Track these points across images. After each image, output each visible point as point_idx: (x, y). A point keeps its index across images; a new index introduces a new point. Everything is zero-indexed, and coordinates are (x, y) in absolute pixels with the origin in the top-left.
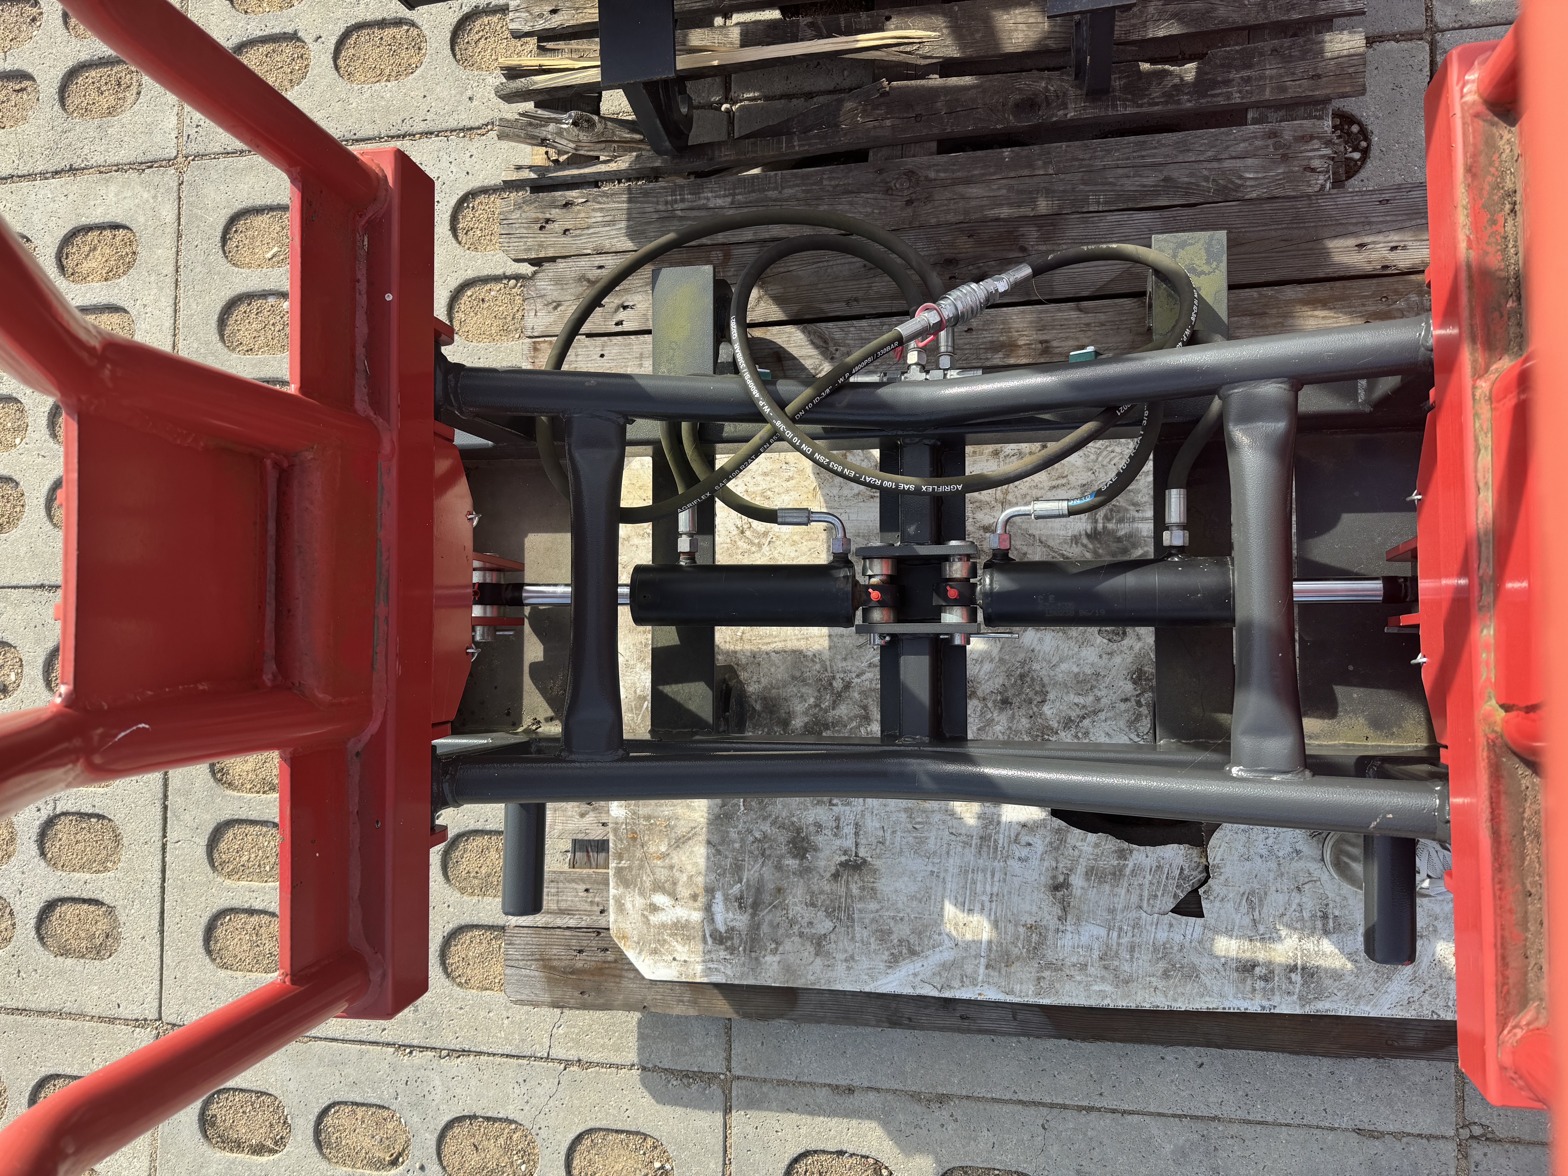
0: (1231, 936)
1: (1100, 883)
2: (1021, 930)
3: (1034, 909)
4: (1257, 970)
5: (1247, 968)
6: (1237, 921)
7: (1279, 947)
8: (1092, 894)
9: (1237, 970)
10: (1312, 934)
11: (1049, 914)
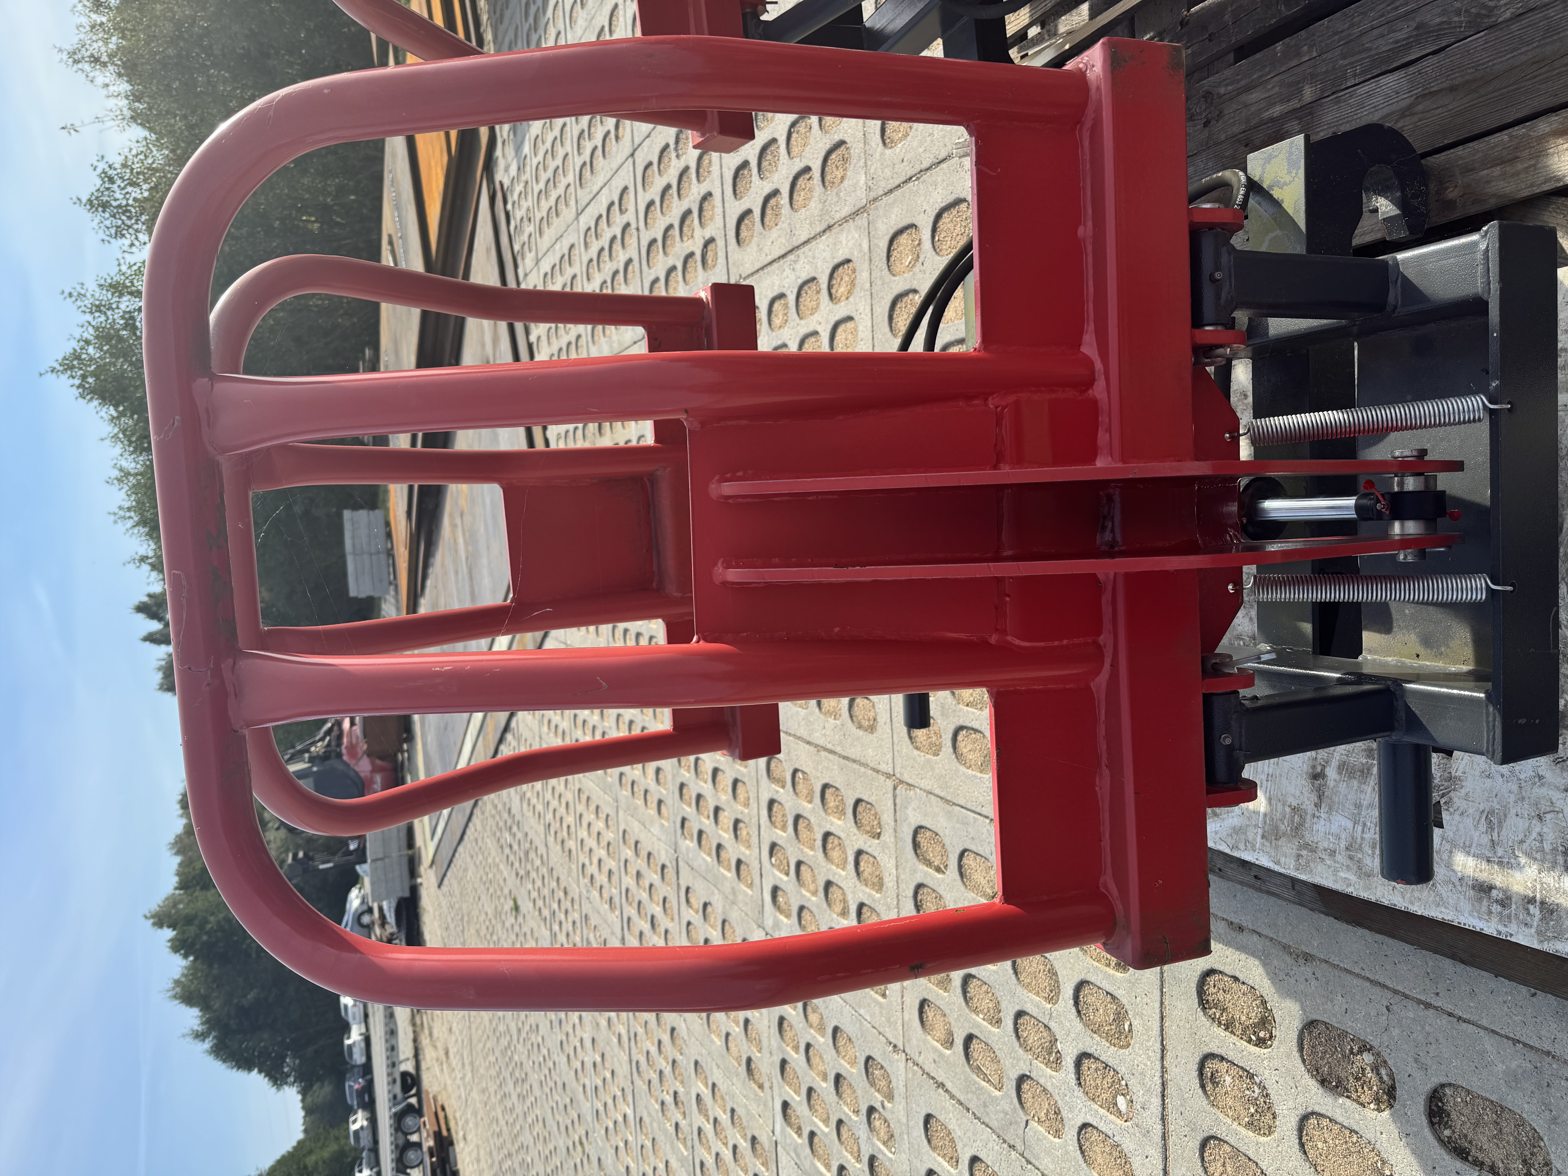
0: (1468, 853)
1: (1350, 778)
2: (1288, 810)
3: (1298, 793)
4: (1494, 893)
5: (1484, 889)
6: (1476, 839)
7: (1518, 875)
8: (1343, 787)
9: (1473, 887)
10: (1553, 867)
11: (1308, 800)
